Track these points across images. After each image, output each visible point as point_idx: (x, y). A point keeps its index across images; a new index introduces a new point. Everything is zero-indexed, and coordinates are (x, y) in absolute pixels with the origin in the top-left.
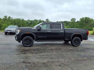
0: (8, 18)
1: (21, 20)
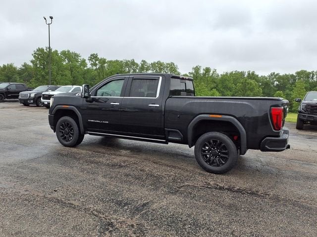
0: (202, 71)
1: (245, 76)
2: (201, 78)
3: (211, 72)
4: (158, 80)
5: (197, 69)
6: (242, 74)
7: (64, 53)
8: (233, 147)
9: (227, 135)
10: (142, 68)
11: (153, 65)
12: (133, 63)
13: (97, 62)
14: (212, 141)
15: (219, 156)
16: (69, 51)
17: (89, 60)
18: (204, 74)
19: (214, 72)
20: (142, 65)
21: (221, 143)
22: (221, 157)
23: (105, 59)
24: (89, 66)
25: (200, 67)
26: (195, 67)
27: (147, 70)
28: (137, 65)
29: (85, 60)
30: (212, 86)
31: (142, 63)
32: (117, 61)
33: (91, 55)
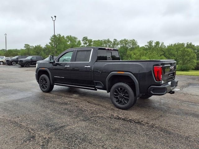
1: (185, 46)
2: (153, 49)
3: (160, 44)
4: (91, 51)
5: (150, 43)
6: (183, 45)
7: (68, 37)
8: (131, 92)
9: (128, 84)
10: (114, 44)
11: (121, 41)
12: (109, 41)
13: (87, 42)
14: (119, 89)
15: (124, 98)
16: (71, 36)
17: (82, 40)
18: (156, 46)
19: (162, 44)
20: (114, 42)
21: (124, 90)
22: (125, 99)
23: (92, 40)
24: (82, 44)
25: (152, 41)
26: (149, 41)
27: (117, 44)
28: (111, 42)
29: (80, 41)
30: (161, 53)
31: (114, 41)
32: (99, 40)
33: (84, 38)
